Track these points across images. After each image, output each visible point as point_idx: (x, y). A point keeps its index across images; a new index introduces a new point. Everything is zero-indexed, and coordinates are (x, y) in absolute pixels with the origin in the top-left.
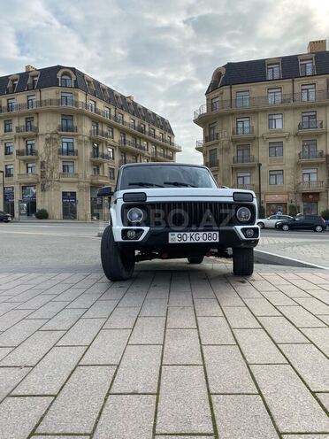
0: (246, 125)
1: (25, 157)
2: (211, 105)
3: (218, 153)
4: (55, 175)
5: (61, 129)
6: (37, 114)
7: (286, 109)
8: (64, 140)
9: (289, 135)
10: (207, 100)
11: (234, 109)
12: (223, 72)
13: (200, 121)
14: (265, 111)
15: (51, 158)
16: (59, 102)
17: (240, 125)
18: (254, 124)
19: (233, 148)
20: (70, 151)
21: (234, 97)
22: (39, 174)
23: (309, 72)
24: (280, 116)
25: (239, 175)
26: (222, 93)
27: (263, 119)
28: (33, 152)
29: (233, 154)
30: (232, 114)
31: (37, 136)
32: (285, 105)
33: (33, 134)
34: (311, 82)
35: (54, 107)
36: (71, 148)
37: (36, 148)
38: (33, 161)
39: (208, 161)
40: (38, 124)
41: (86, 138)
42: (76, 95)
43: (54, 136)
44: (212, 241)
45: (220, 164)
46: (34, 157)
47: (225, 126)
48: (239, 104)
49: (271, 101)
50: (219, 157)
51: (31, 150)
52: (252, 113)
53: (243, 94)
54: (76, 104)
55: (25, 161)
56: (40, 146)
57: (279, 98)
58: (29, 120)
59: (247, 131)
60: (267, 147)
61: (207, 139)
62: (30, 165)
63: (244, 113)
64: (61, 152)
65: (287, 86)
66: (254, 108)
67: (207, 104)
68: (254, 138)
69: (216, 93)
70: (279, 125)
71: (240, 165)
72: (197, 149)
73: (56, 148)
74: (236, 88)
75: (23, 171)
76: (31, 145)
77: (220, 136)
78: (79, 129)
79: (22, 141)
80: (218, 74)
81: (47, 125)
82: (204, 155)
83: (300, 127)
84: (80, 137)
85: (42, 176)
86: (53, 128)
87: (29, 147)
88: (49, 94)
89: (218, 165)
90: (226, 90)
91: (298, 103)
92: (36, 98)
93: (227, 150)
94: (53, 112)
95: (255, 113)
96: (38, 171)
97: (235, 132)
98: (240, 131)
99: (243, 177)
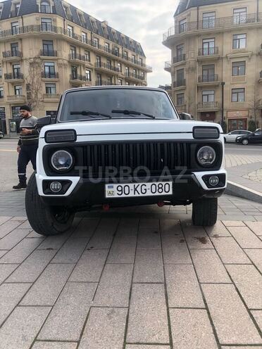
0: (212, 45)
1: (13, 80)
2: (179, 27)
3: (185, 72)
4: (39, 96)
5: (43, 53)
6: (21, 39)
7: (250, 29)
8: (46, 64)
9: (252, 55)
10: (176, 22)
11: (200, 31)
13: (169, 43)
14: (229, 31)
15: (35, 81)
16: (40, 28)
17: (206, 46)
18: (219, 44)
19: (199, 68)
20: (52, 74)
21: (200, 19)
22: (26, 95)
24: (244, 36)
25: (204, 93)
26: (189, 15)
27: (228, 39)
28: (19, 75)
29: (198, 74)
30: (199, 36)
31: (22, 60)
32: (249, 25)
33: (18, 58)
35: (36, 32)
36: (52, 71)
37: (22, 71)
38: (20, 84)
39: (176, 80)
40: (22, 49)
41: (66, 62)
42: (55, 21)
43: (37, 61)
44: (164, 193)
45: (187, 83)
46: (20, 80)
47: (192, 47)
48: (205, 25)
49: (236, 21)
50: (186, 76)
51: (18, 73)
52: (218, 34)
53: (208, 15)
54: (55, 29)
55: (13, 84)
56: (25, 69)
57: (244, 18)
58: (14, 46)
59: (212, 51)
60: (230, 66)
61: (175, 60)
62: (17, 88)
63: (209, 34)
64: (44, 75)
65: (251, 6)
66: (220, 29)
67: (176, 27)
68: (219, 58)
69: (184, 15)
70: (243, 45)
71: (205, 83)
72: (166, 69)
73: (39, 71)
74: (203, 9)
75: (12, 93)
76: (17, 69)
77: (187, 57)
78: (59, 53)
79: (9, 65)
81: (30, 50)
82: (173, 75)
84: (60, 61)
85: (29, 97)
86: (35, 53)
87: (16, 71)
88: (30, 20)
89: (185, 85)
90: (193, 11)
92: (19, 25)
93: (193, 69)
94: (35, 37)
95: (221, 33)
96: (24, 92)
97: (201, 52)
98: (206, 52)
99: (208, 95)
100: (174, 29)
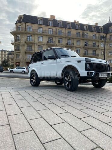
0: (31, 38)
3: (20, 46)
7: (44, 35)
9: (45, 44)
10: (16, 26)
11: (26, 32)
12: (23, 17)
13: (13, 33)
14: (37, 34)
17: (28, 38)
18: (33, 38)
19: (26, 46)
21: (26, 27)
23: (51, 25)
24: (42, 37)
25: (28, 55)
26: (22, 25)
27: (36, 37)
29: (26, 48)
30: (26, 33)
32: (43, 34)
34: (51, 28)
39: (16, 48)
45: (21, 50)
47: (23, 37)
48: (28, 30)
49: (39, 31)
50: (21, 48)
52: (33, 34)
53: (30, 27)
57: (41, 31)
59: (31, 40)
60: (37, 47)
61: (16, 40)
63: (30, 34)
65: (44, 28)
66: (34, 33)
67: (16, 28)
68: (33, 43)
69: (20, 24)
70: (41, 40)
71: (28, 51)
72: (11, 43)
74: (27, 24)
77: (21, 40)
80: (20, 17)
82: (14, 46)
83: (48, 42)
90: (24, 24)
91: (47, 34)
93: (24, 46)
95: (34, 34)
97: (27, 39)
98: (28, 40)
99: (29, 56)
100: (15, 28)
